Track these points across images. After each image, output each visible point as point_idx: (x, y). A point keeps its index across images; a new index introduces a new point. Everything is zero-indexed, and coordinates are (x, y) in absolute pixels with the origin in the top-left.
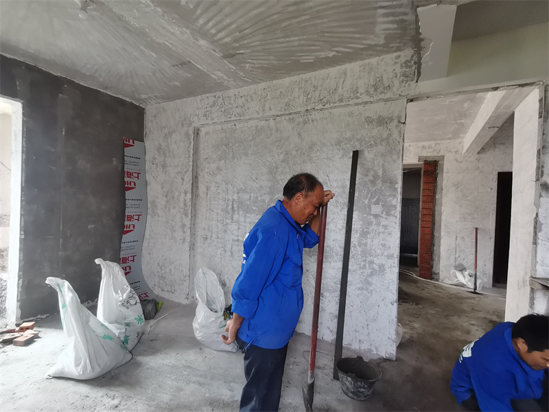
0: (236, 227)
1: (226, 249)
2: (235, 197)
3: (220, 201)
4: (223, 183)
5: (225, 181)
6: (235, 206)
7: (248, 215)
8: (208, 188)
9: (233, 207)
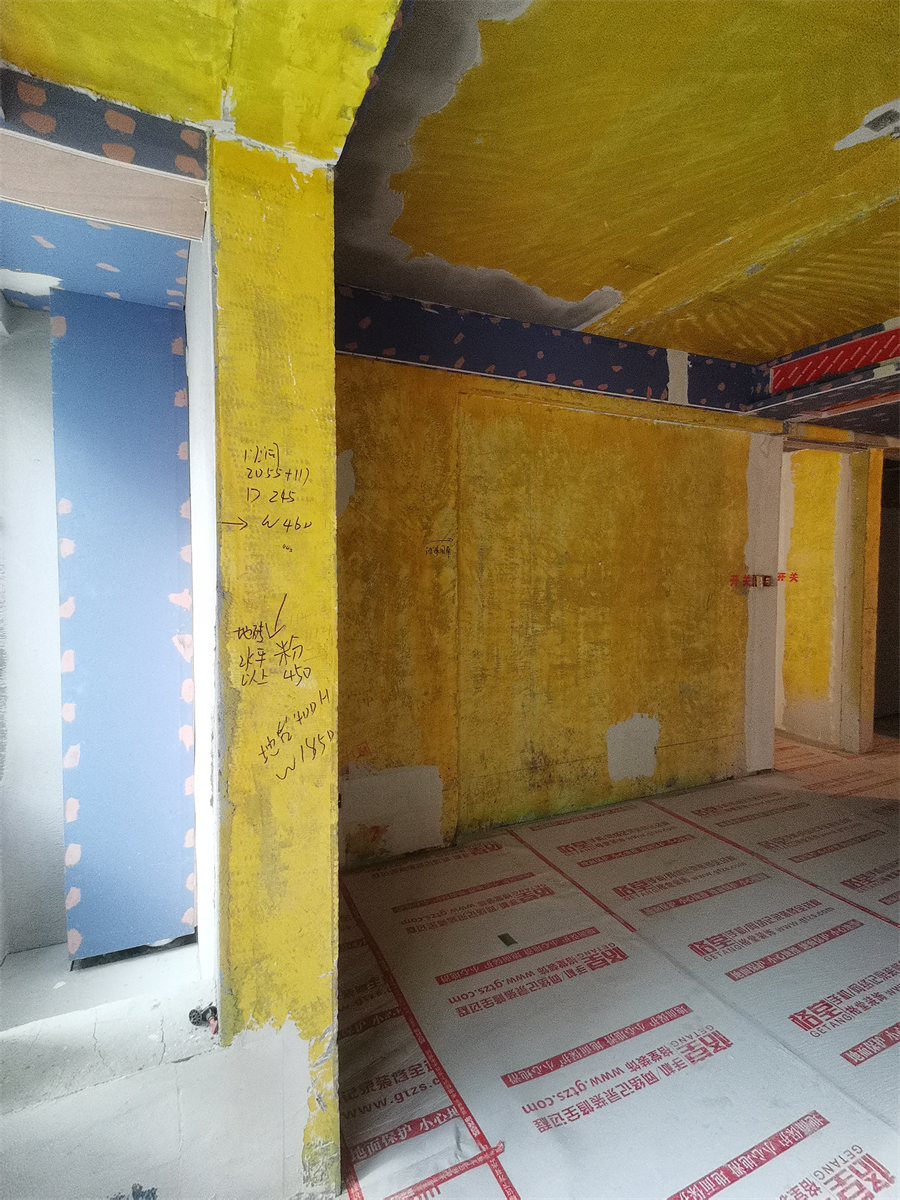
0: (558, 639)
1: (537, 689)
2: (554, 573)
3: (518, 583)
4: (526, 541)
5: (529, 536)
6: (554, 591)
7: (582, 609)
8: (484, 553)
9: (548, 597)
